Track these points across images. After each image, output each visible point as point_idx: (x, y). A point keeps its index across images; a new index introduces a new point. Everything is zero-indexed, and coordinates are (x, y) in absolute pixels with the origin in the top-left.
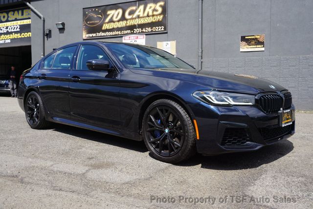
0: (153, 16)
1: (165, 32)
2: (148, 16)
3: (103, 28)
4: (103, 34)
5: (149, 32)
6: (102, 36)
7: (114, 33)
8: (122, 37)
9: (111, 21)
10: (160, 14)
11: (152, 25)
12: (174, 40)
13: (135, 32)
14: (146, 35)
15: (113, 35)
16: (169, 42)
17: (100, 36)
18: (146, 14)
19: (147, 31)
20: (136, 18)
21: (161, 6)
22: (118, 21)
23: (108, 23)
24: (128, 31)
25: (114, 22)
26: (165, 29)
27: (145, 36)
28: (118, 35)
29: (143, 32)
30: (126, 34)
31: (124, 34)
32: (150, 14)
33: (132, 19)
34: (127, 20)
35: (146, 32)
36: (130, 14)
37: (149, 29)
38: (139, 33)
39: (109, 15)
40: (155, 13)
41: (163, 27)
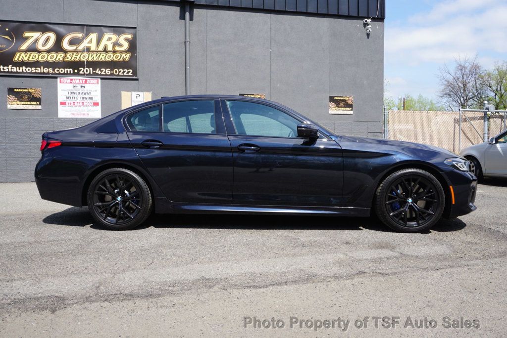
0: (114, 52)
1: (135, 77)
2: (105, 50)
3: (16, 59)
4: (15, 69)
5: (106, 75)
6: (12, 72)
7: (39, 70)
8: (56, 78)
9: (33, 49)
10: (126, 52)
11: (112, 65)
12: (148, 91)
13: (81, 72)
14: (102, 79)
15: (36, 73)
16: (141, 94)
17: (8, 72)
18: (101, 48)
19: (103, 73)
20: (83, 51)
21: (126, 39)
22: (48, 51)
23: (26, 51)
24: (69, 70)
25: (39, 52)
26: (135, 73)
27: (100, 80)
28: (48, 73)
29: (97, 74)
30: (64, 74)
31: (60, 74)
32: (110, 48)
33: (76, 51)
34: (66, 52)
35: (101, 75)
36: (71, 43)
37: (108, 71)
38: (89, 74)
39: (27, 38)
40: (117, 48)
41: (131, 71)
